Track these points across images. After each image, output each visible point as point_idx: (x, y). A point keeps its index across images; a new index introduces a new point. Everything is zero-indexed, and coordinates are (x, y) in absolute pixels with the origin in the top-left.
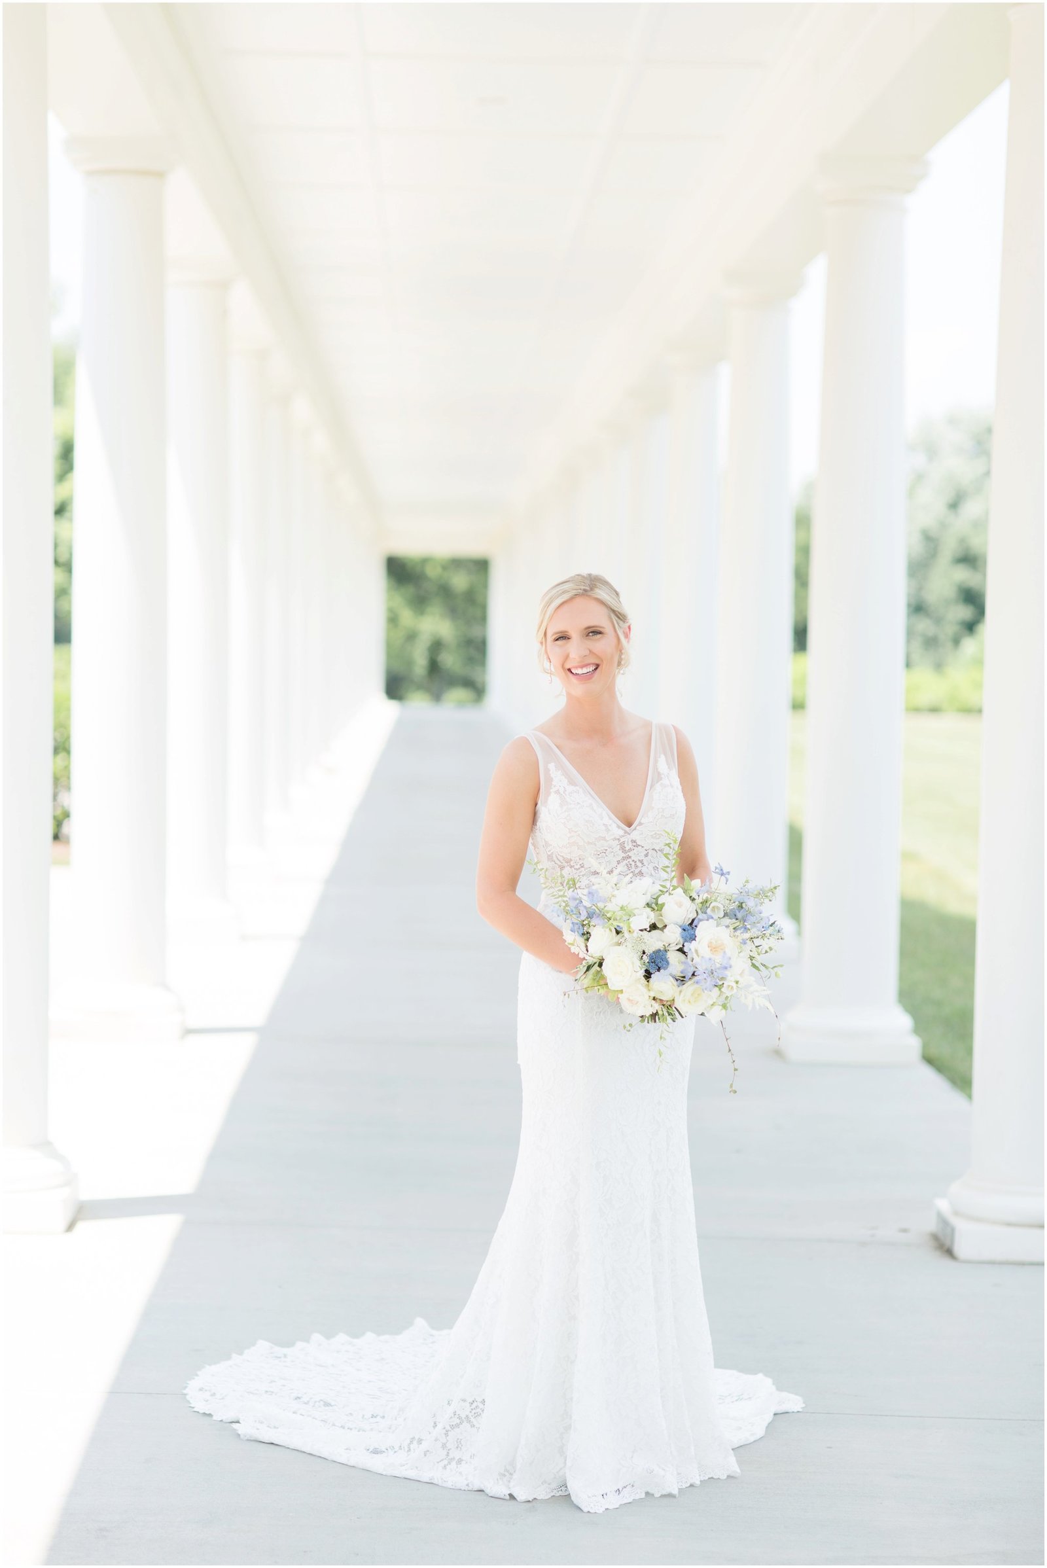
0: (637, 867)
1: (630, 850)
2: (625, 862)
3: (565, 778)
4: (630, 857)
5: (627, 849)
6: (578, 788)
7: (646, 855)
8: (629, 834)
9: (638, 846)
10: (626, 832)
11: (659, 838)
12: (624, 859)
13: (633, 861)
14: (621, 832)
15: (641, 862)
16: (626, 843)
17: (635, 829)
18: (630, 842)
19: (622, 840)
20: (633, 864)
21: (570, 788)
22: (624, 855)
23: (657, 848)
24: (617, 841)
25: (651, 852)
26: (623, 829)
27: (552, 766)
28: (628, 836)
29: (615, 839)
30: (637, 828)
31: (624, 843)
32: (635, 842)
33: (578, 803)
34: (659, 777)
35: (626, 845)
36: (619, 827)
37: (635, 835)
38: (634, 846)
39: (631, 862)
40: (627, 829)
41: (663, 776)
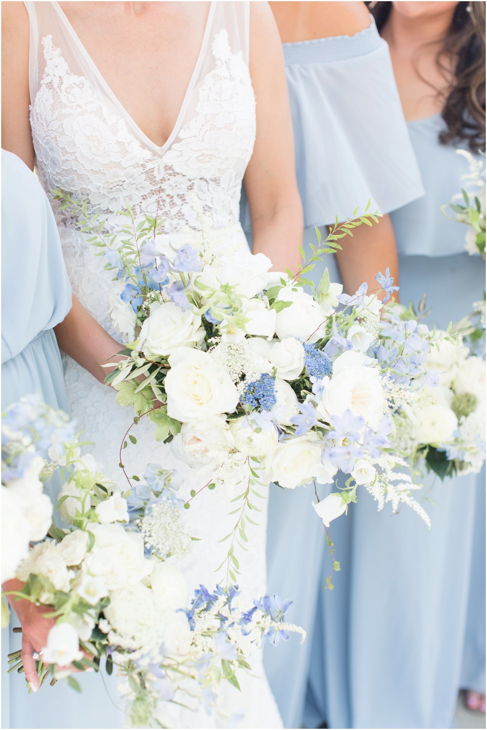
0: (173, 204)
1: (163, 180)
2: (155, 197)
3: (66, 61)
4: (163, 190)
5: (158, 179)
6: (83, 78)
7: (190, 188)
8: (161, 157)
9: (175, 174)
10: (154, 153)
11: (209, 162)
12: (152, 193)
13: (168, 195)
14: (147, 154)
15: (182, 197)
16: (156, 170)
17: (170, 148)
18: (162, 170)
19: (149, 166)
20: (168, 200)
21: (71, 79)
22: (154, 188)
23: (207, 177)
24: (141, 168)
25: (197, 183)
26: (149, 149)
27: (47, 41)
28: (159, 160)
29: (136, 166)
30: (173, 146)
31: (152, 170)
32: (170, 168)
33: (78, 106)
34: (213, 63)
35: (156, 173)
36: (144, 146)
37: (170, 158)
38: (170, 175)
39: (165, 197)
40: (157, 148)
41: (218, 63)
